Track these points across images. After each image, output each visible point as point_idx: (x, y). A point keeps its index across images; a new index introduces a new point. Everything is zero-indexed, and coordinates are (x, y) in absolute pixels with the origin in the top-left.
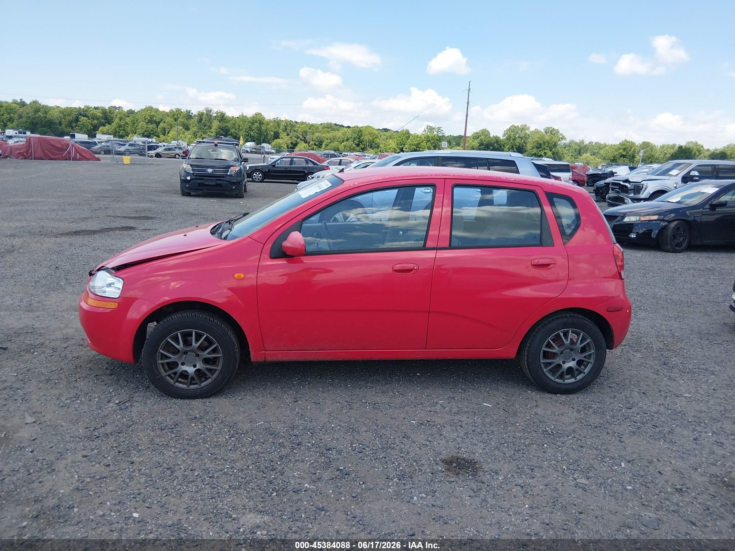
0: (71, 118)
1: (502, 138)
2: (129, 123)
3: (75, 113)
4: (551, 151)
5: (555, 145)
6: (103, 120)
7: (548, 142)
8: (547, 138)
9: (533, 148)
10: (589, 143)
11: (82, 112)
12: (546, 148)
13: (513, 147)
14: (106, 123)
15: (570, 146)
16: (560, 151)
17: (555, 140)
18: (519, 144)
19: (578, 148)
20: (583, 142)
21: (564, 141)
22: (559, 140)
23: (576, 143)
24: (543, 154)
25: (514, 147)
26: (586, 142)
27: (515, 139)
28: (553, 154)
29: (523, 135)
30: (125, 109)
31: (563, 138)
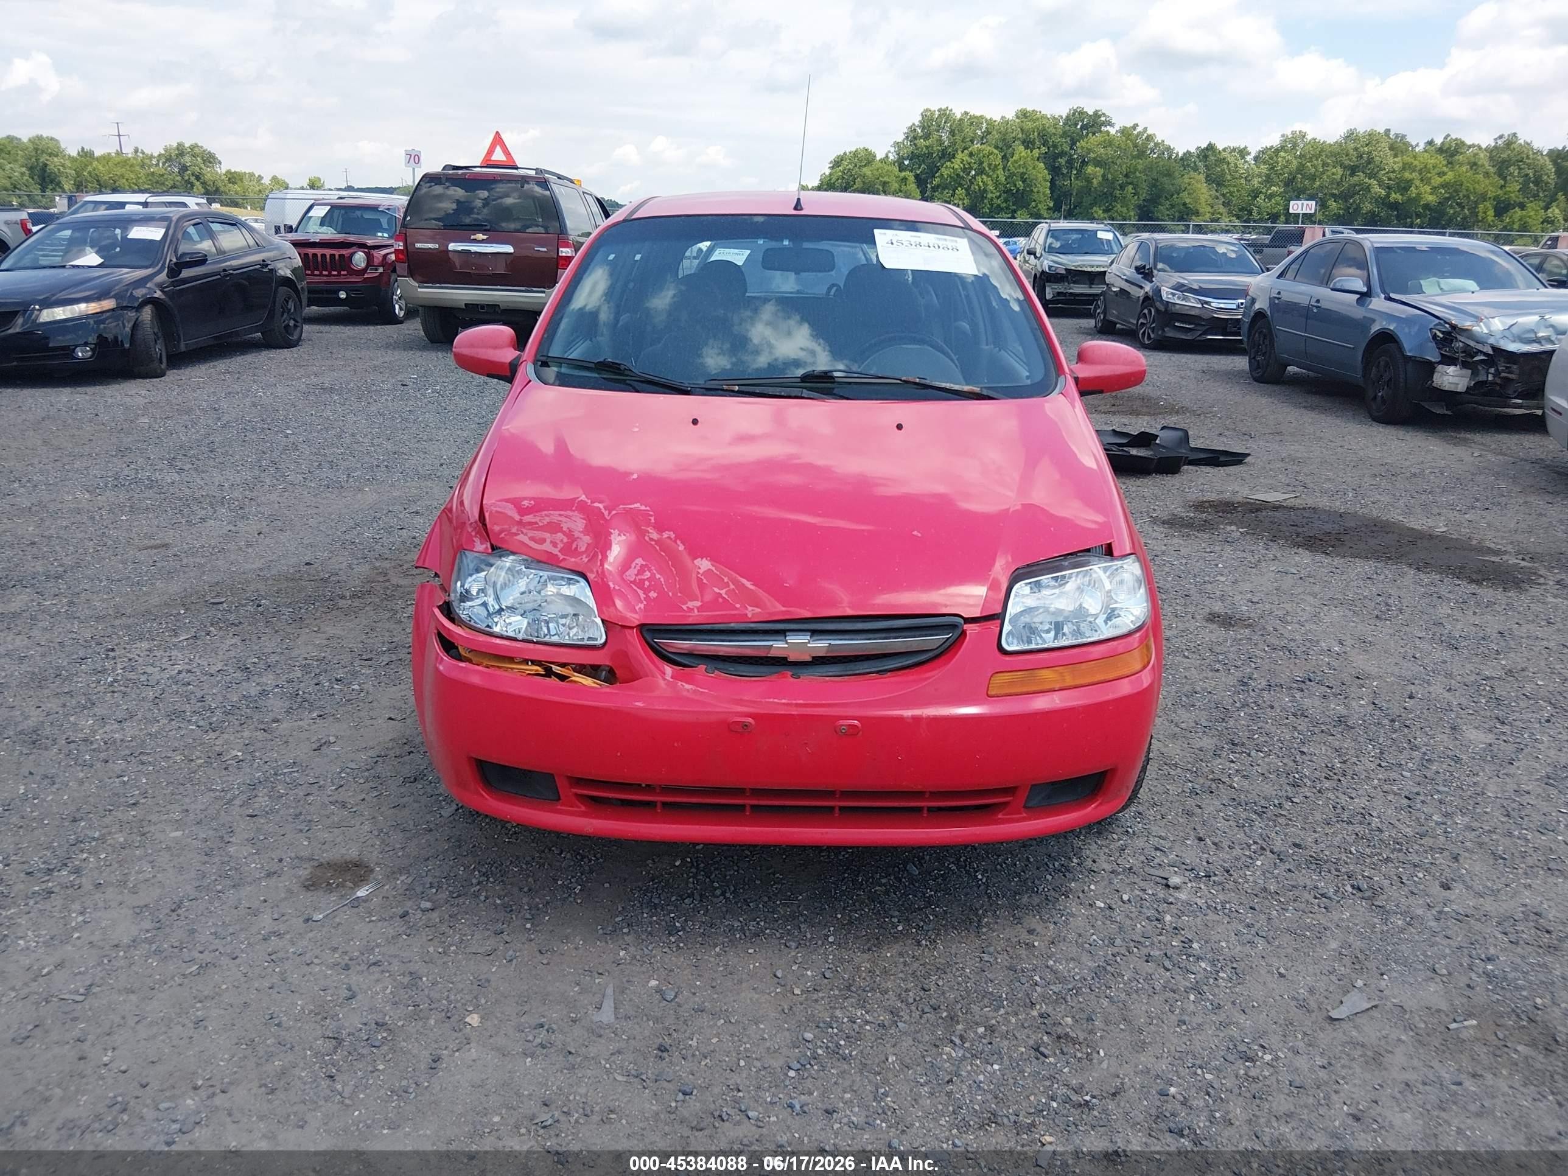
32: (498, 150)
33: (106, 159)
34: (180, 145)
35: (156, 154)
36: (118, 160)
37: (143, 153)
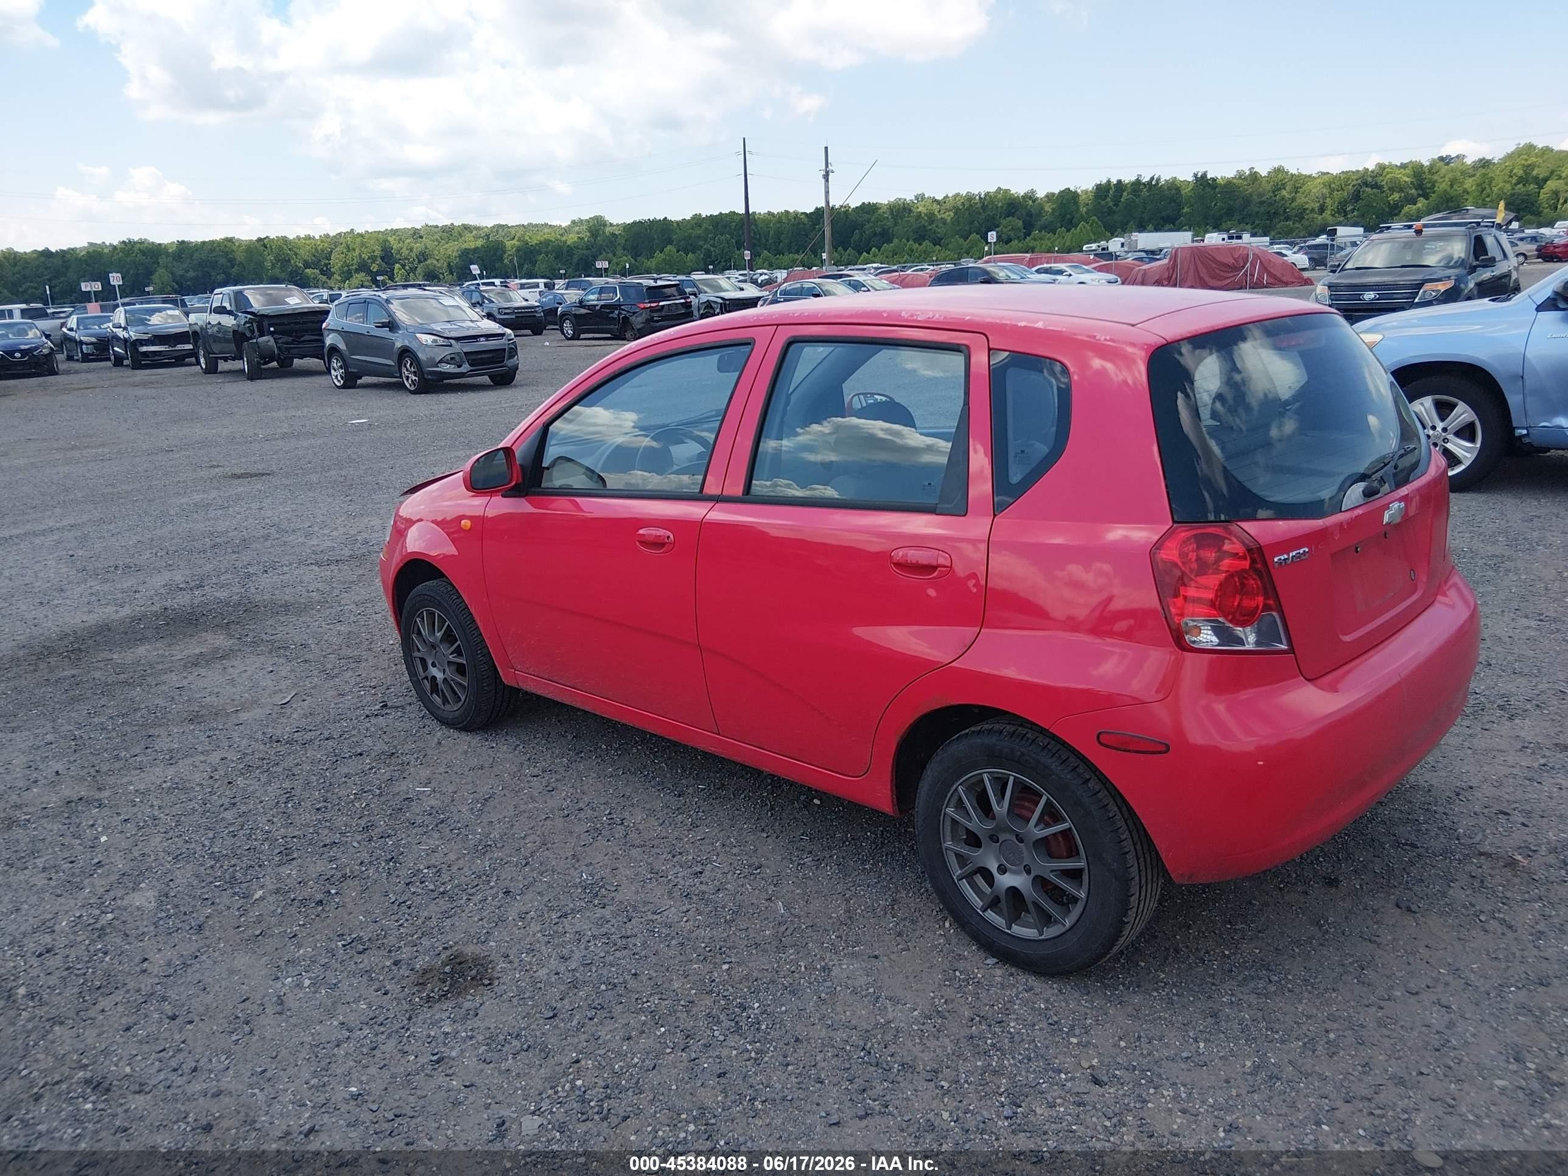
0: (1346, 194)
2: (1470, 190)
3: (1355, 182)
6: (1413, 191)
11: (1370, 179)
14: (1419, 196)
30: (1469, 161)
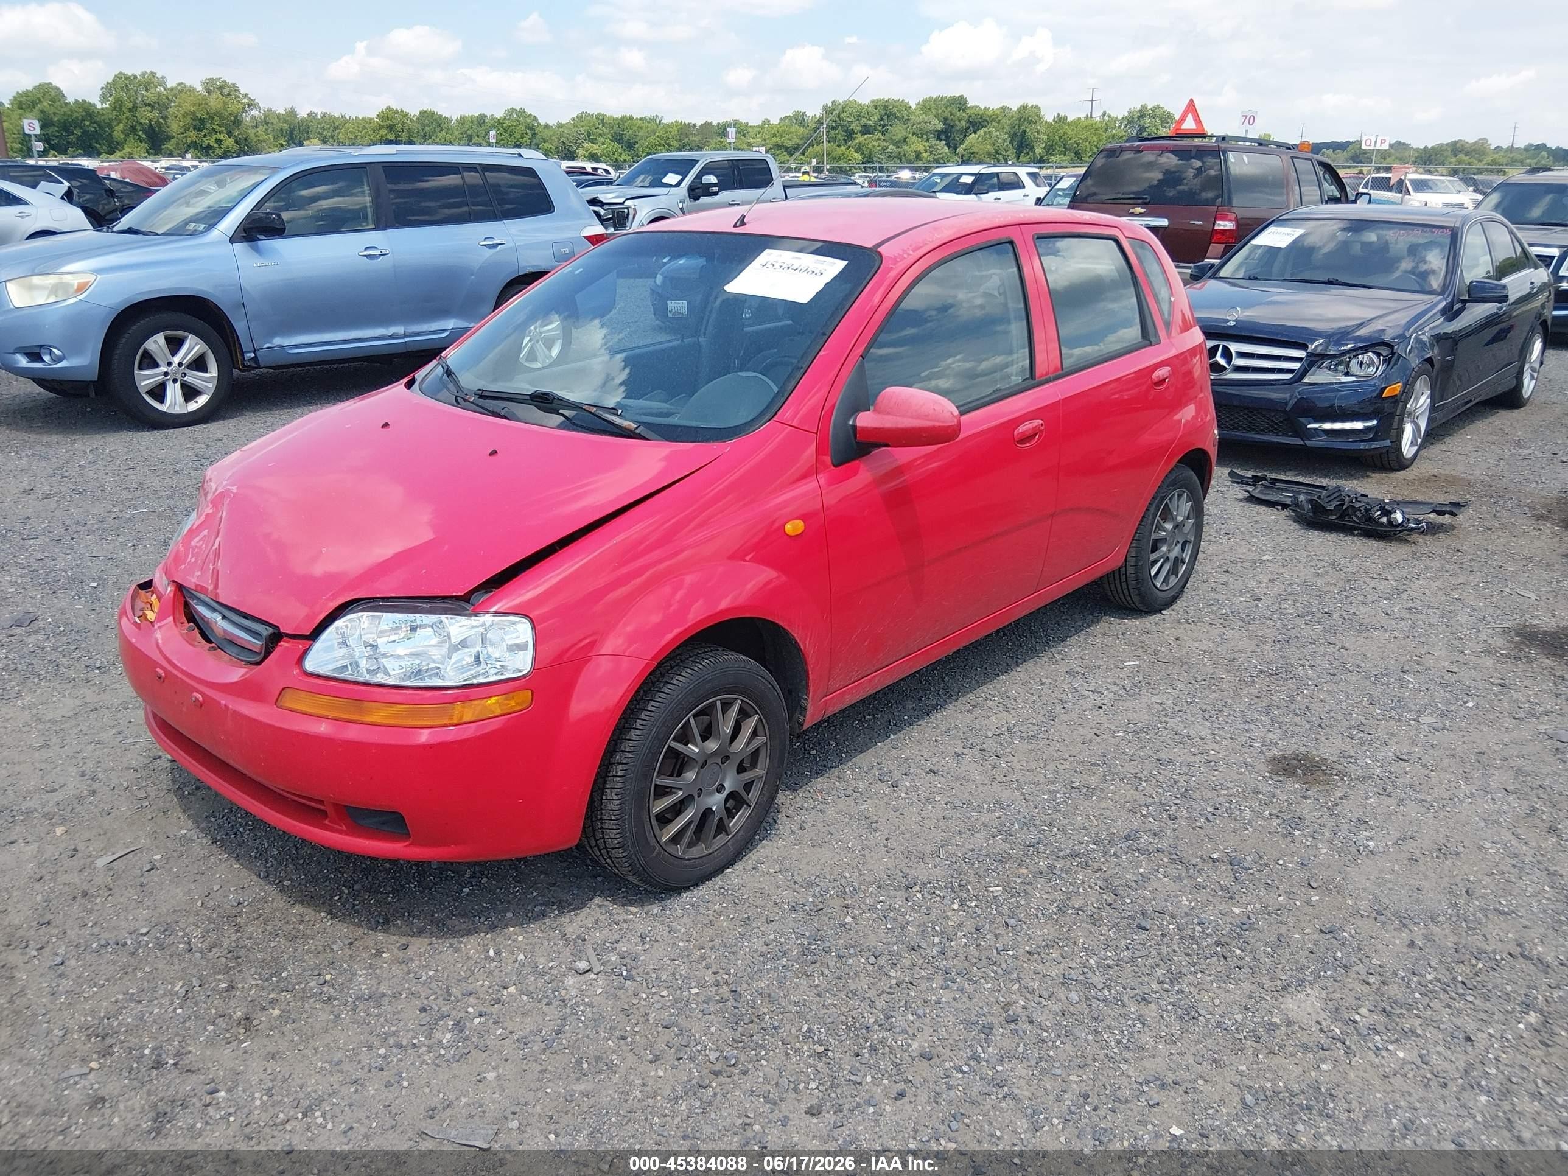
1: (99, 106)
4: (230, 134)
5: (237, 122)
7: (218, 114)
8: (214, 102)
9: (187, 130)
10: (309, 115)
12: (217, 128)
13: (133, 128)
15: (267, 123)
16: (252, 136)
17: (233, 108)
18: (150, 121)
19: (286, 126)
20: (292, 113)
21: (254, 112)
22: (244, 111)
23: (279, 116)
24: (213, 143)
25: (138, 128)
26: (302, 113)
27: (134, 109)
28: (236, 142)
29: (155, 99)
31: (252, 104)
32: (1190, 117)
33: (1076, 123)
34: (1144, 107)
35: (1120, 117)
36: (1086, 123)
37: (1109, 116)
